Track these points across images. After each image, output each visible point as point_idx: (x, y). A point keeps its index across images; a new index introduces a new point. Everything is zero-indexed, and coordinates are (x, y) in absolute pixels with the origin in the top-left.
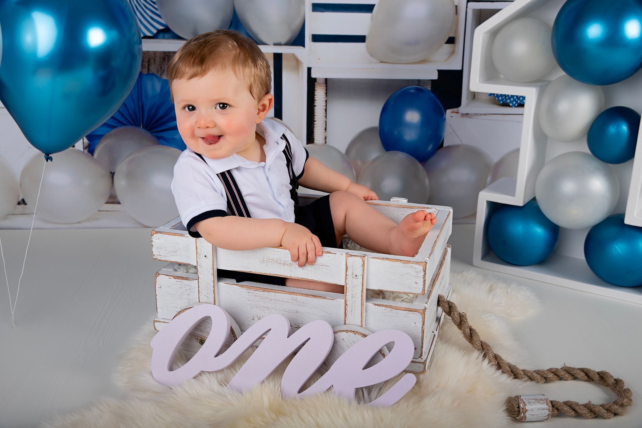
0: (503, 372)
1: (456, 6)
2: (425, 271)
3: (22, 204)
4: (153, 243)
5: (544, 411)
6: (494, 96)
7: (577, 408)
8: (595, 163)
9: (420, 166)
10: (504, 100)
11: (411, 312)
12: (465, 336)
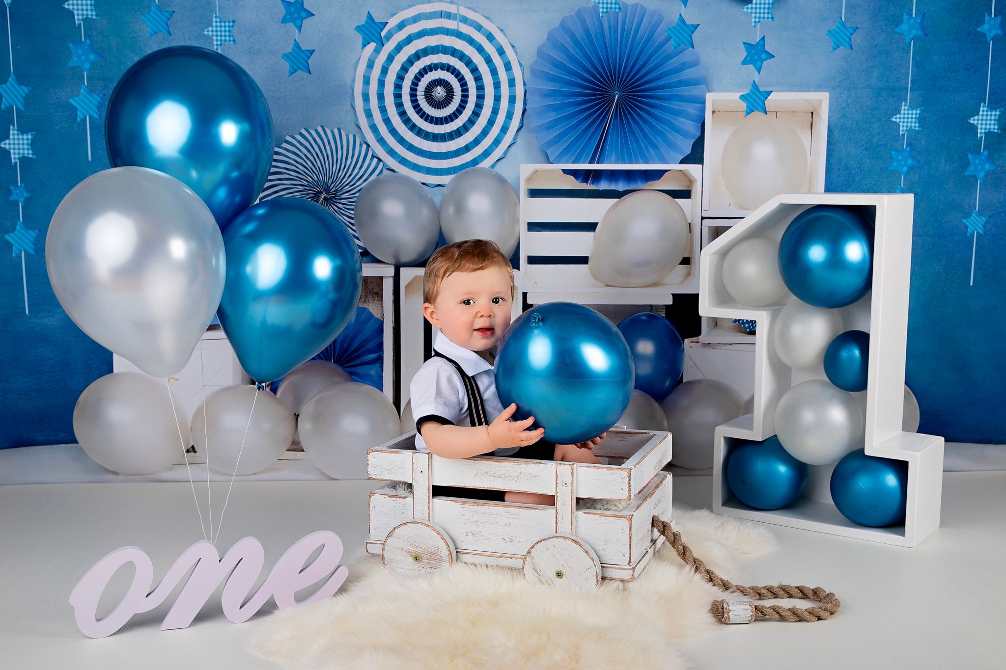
0: (714, 585)
1: (690, 224)
2: (629, 477)
3: (191, 452)
4: (369, 462)
5: (747, 612)
6: (739, 322)
7: (781, 611)
8: (834, 391)
9: (656, 405)
10: (751, 327)
11: (618, 518)
12: (679, 554)
